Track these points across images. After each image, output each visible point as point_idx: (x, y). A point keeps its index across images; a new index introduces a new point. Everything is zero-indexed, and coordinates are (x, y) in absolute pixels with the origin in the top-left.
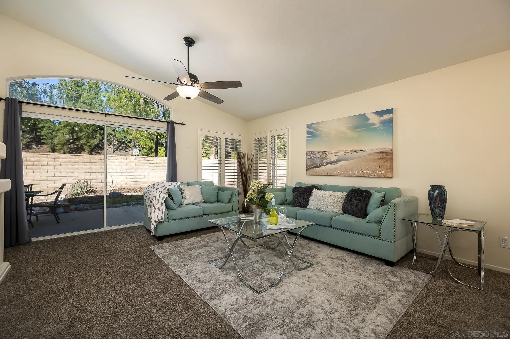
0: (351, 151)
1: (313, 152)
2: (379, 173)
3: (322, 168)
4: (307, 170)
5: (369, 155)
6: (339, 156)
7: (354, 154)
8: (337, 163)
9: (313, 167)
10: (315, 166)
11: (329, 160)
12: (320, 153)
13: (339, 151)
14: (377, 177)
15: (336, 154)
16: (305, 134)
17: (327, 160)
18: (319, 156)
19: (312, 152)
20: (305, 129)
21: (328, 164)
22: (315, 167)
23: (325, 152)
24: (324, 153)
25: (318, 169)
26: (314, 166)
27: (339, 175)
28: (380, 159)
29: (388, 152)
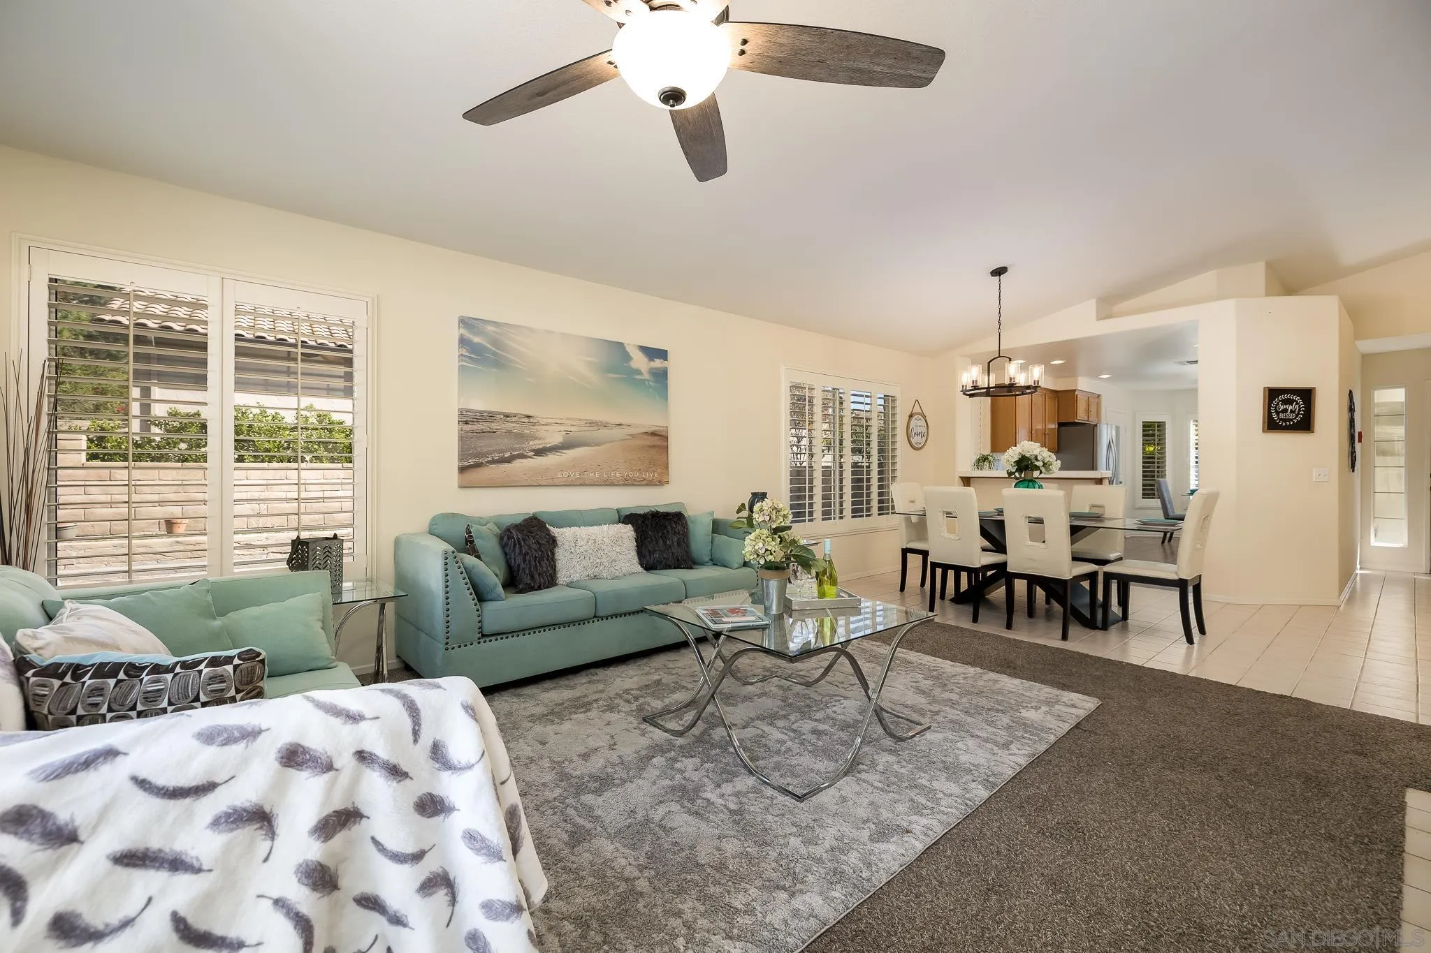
0: (596, 423)
1: (489, 412)
2: (649, 476)
3: (519, 463)
4: (462, 470)
5: (633, 436)
6: (568, 432)
7: (603, 433)
8: (564, 451)
9: (488, 462)
10: (497, 456)
11: (540, 442)
12: (514, 419)
13: (568, 419)
14: (647, 485)
15: (563, 428)
16: (454, 350)
17: (536, 442)
18: (509, 426)
19: (485, 412)
20: (455, 332)
21: (539, 452)
22: (494, 462)
23: (528, 417)
24: (526, 420)
25: (505, 467)
26: (490, 459)
27: (569, 483)
28: (650, 447)
29: (660, 433)
